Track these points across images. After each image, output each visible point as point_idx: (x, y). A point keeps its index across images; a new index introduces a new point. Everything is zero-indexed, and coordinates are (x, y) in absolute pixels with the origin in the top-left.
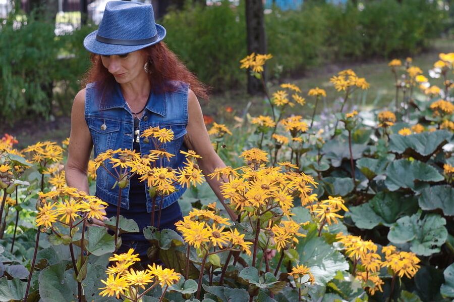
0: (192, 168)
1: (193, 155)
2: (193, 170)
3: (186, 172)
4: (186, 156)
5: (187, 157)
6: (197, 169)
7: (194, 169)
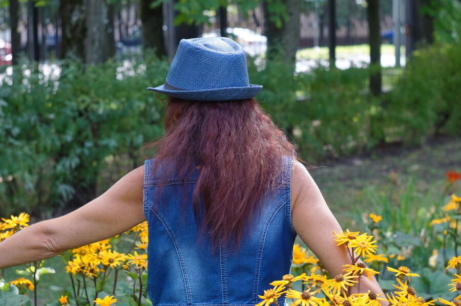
0: (405, 293)
1: (406, 273)
2: (407, 297)
3: (398, 301)
4: (397, 275)
5: (398, 277)
6: (413, 294)
7: (409, 296)
